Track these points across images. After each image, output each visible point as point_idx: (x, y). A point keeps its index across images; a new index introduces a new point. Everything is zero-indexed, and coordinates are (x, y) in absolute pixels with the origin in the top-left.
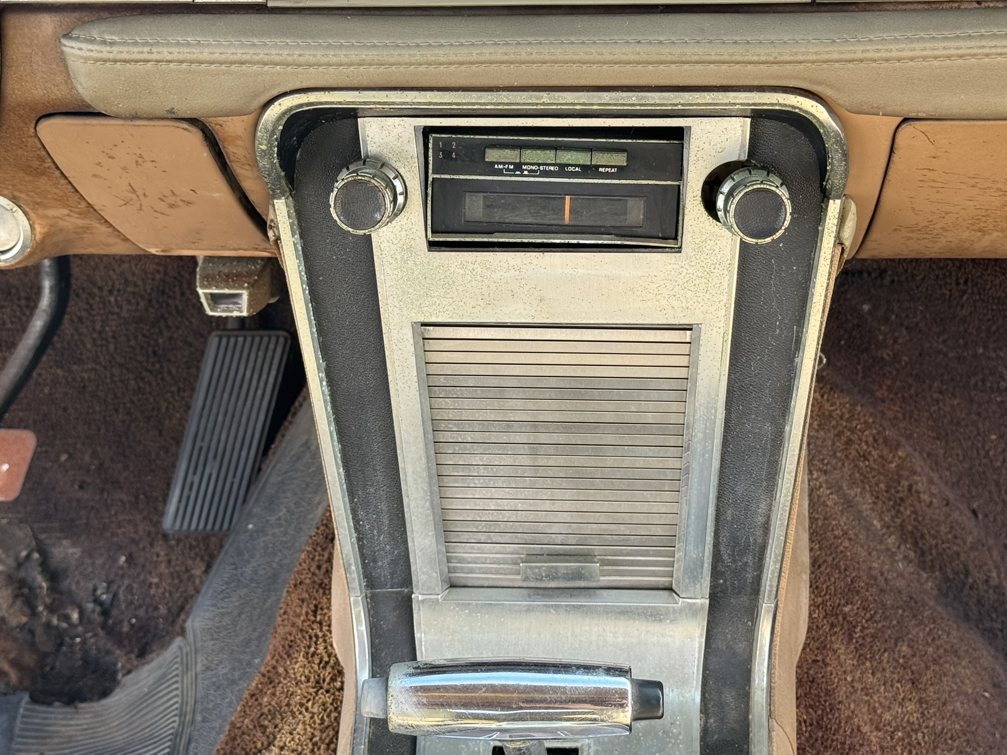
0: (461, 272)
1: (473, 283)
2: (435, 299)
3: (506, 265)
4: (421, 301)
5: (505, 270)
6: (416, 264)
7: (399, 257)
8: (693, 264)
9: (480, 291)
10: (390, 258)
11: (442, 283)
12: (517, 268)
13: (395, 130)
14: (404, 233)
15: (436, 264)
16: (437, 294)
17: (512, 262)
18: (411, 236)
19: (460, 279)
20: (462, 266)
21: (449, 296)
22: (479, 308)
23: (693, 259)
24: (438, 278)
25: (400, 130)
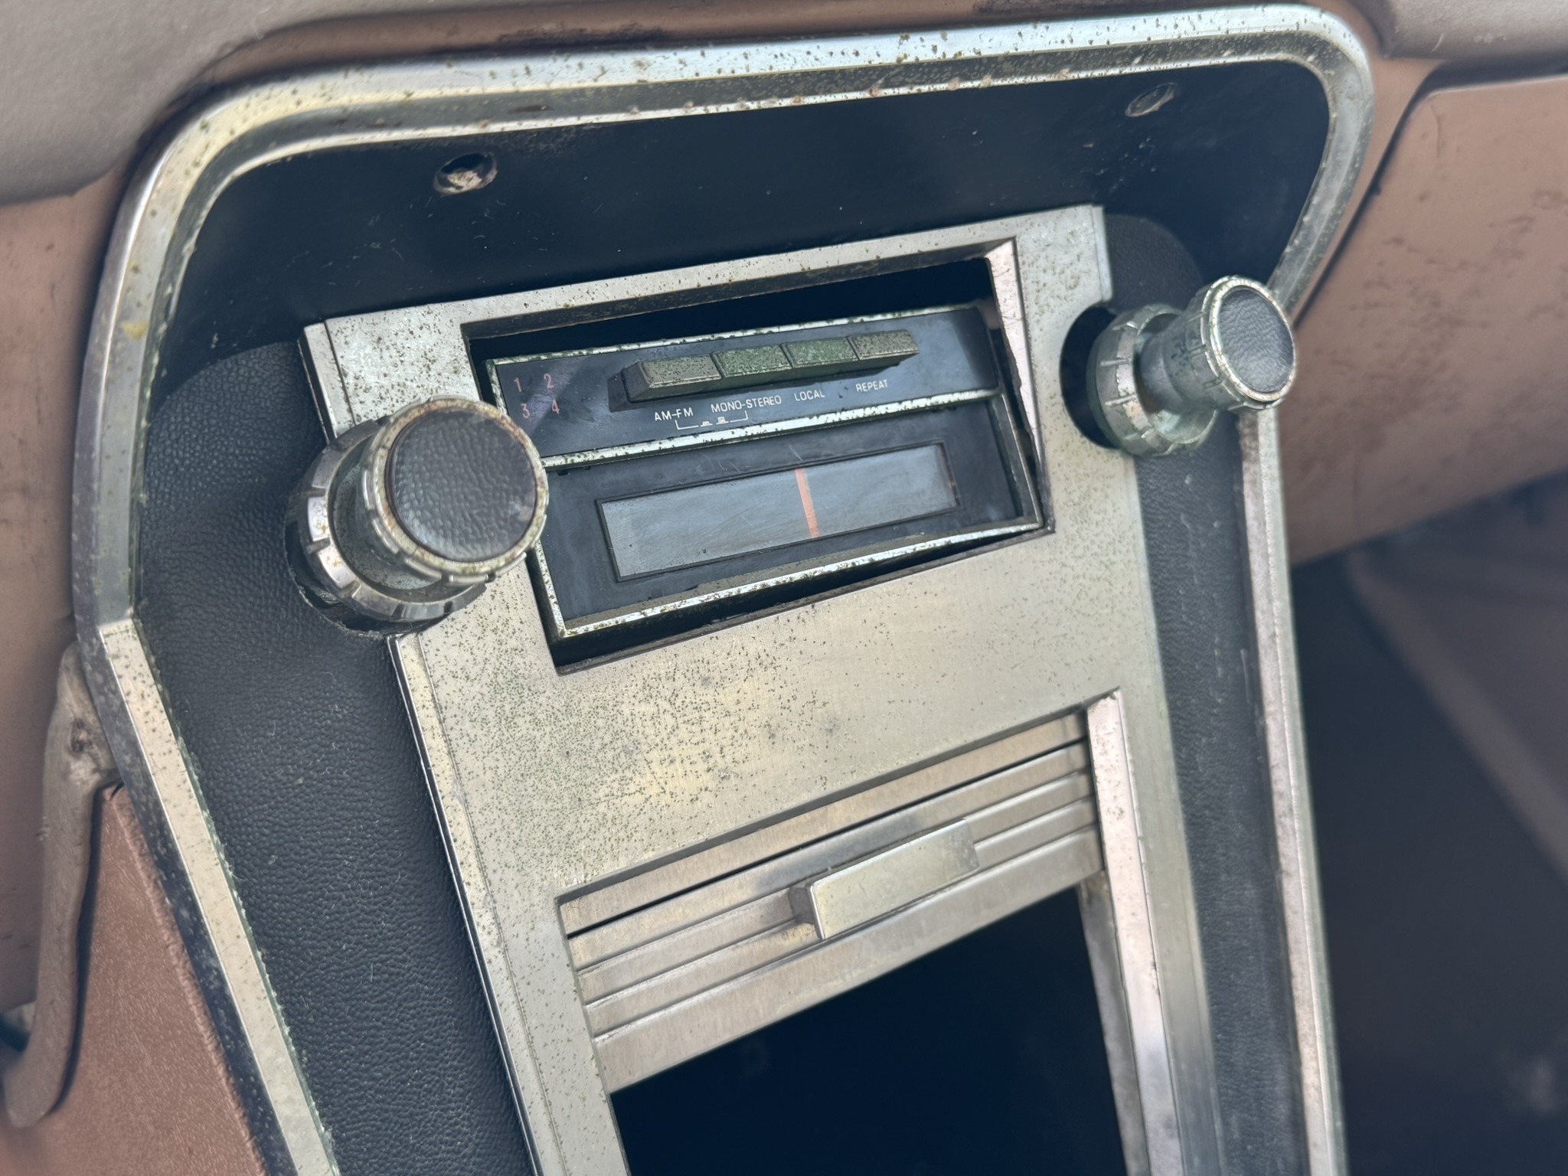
0: (649, 709)
1: (683, 733)
2: (602, 808)
3: (741, 661)
4: (568, 827)
5: (743, 674)
6: (537, 723)
7: (490, 714)
8: (1079, 551)
9: (702, 747)
10: (467, 726)
11: (610, 755)
12: (767, 661)
13: (412, 344)
14: (490, 638)
15: (585, 707)
16: (604, 791)
17: (752, 649)
18: (513, 643)
19: (650, 731)
20: (648, 691)
21: (632, 788)
22: (706, 798)
23: (1079, 541)
24: (597, 745)
25: (426, 340)
